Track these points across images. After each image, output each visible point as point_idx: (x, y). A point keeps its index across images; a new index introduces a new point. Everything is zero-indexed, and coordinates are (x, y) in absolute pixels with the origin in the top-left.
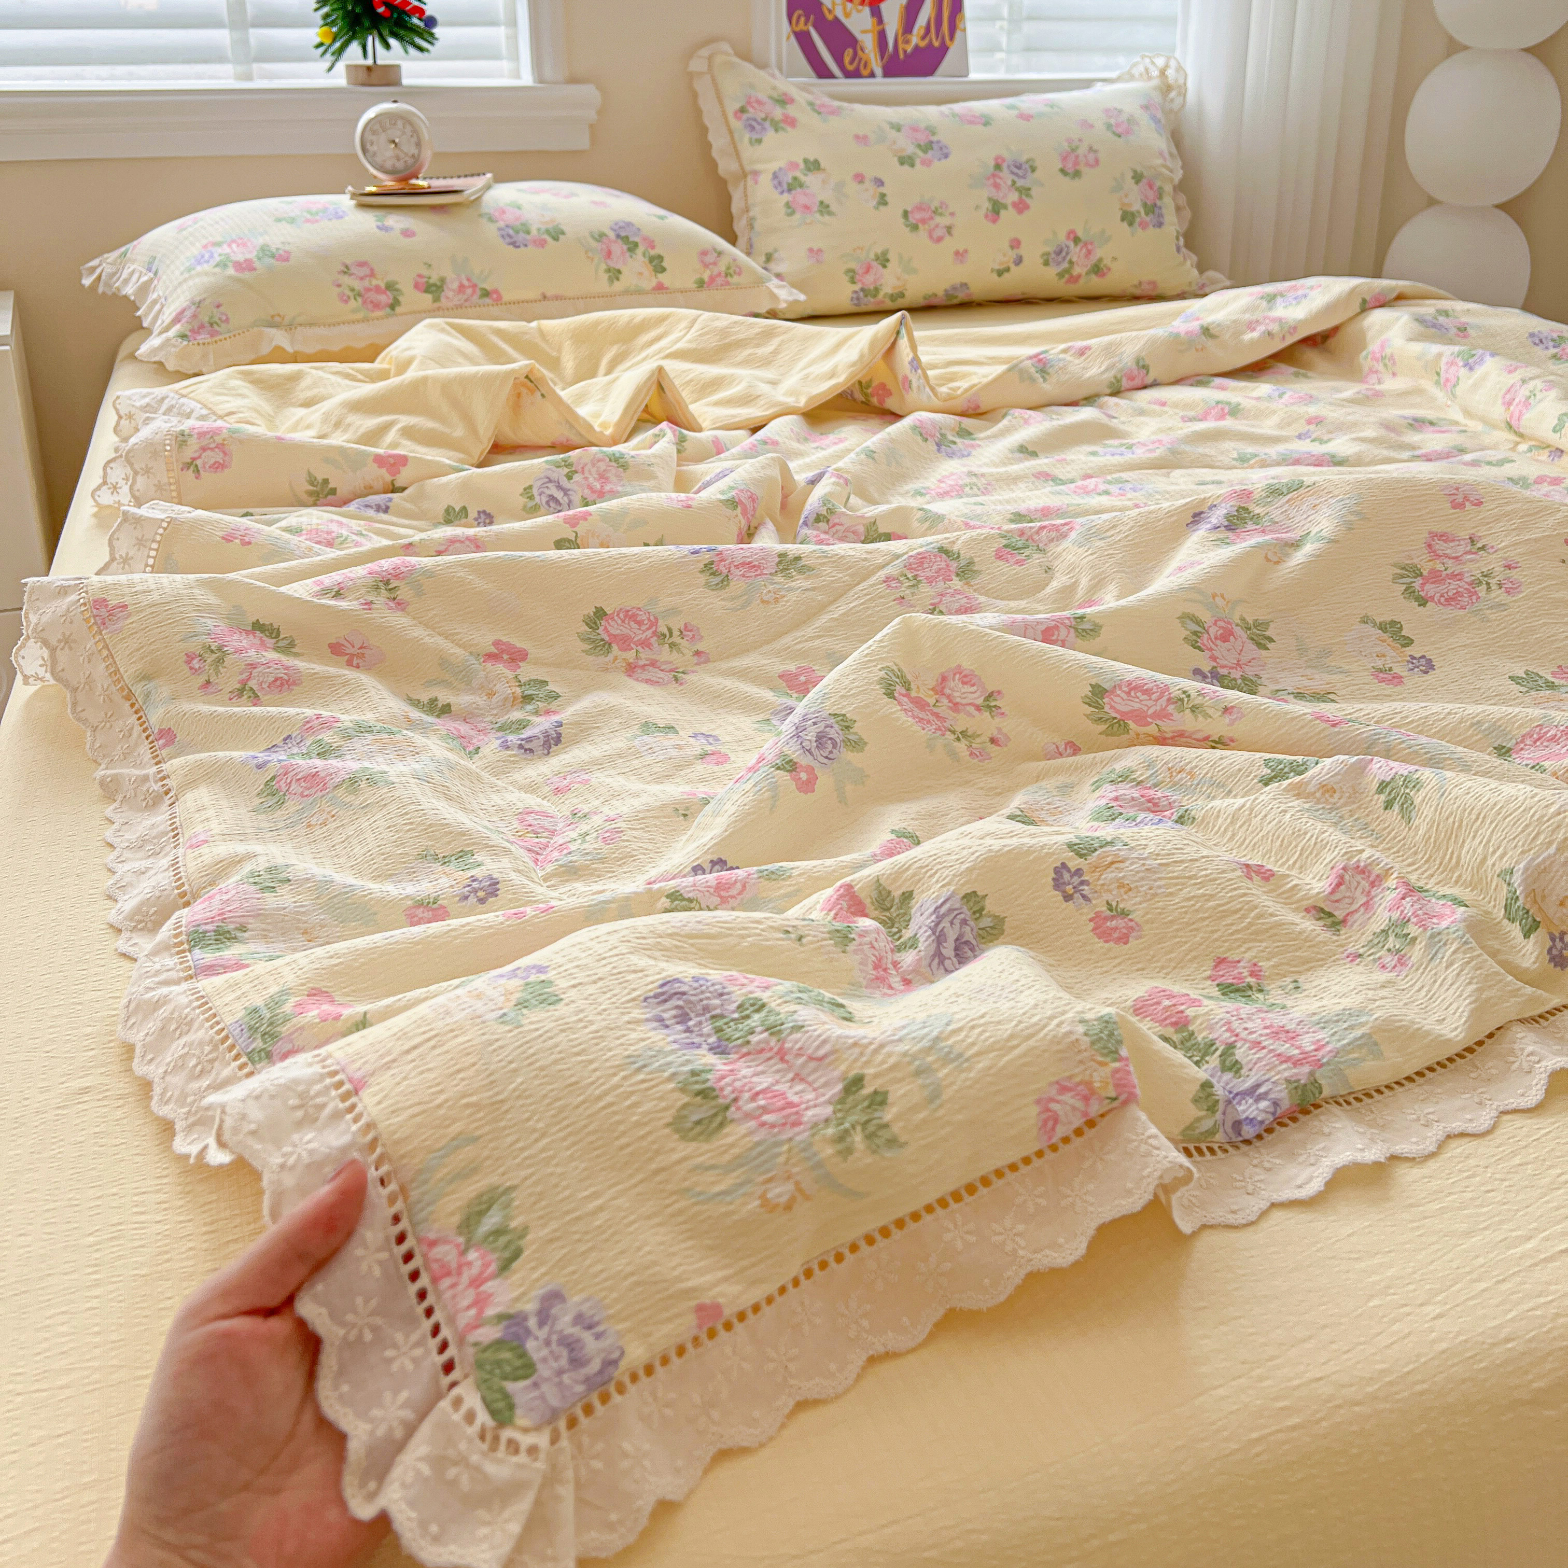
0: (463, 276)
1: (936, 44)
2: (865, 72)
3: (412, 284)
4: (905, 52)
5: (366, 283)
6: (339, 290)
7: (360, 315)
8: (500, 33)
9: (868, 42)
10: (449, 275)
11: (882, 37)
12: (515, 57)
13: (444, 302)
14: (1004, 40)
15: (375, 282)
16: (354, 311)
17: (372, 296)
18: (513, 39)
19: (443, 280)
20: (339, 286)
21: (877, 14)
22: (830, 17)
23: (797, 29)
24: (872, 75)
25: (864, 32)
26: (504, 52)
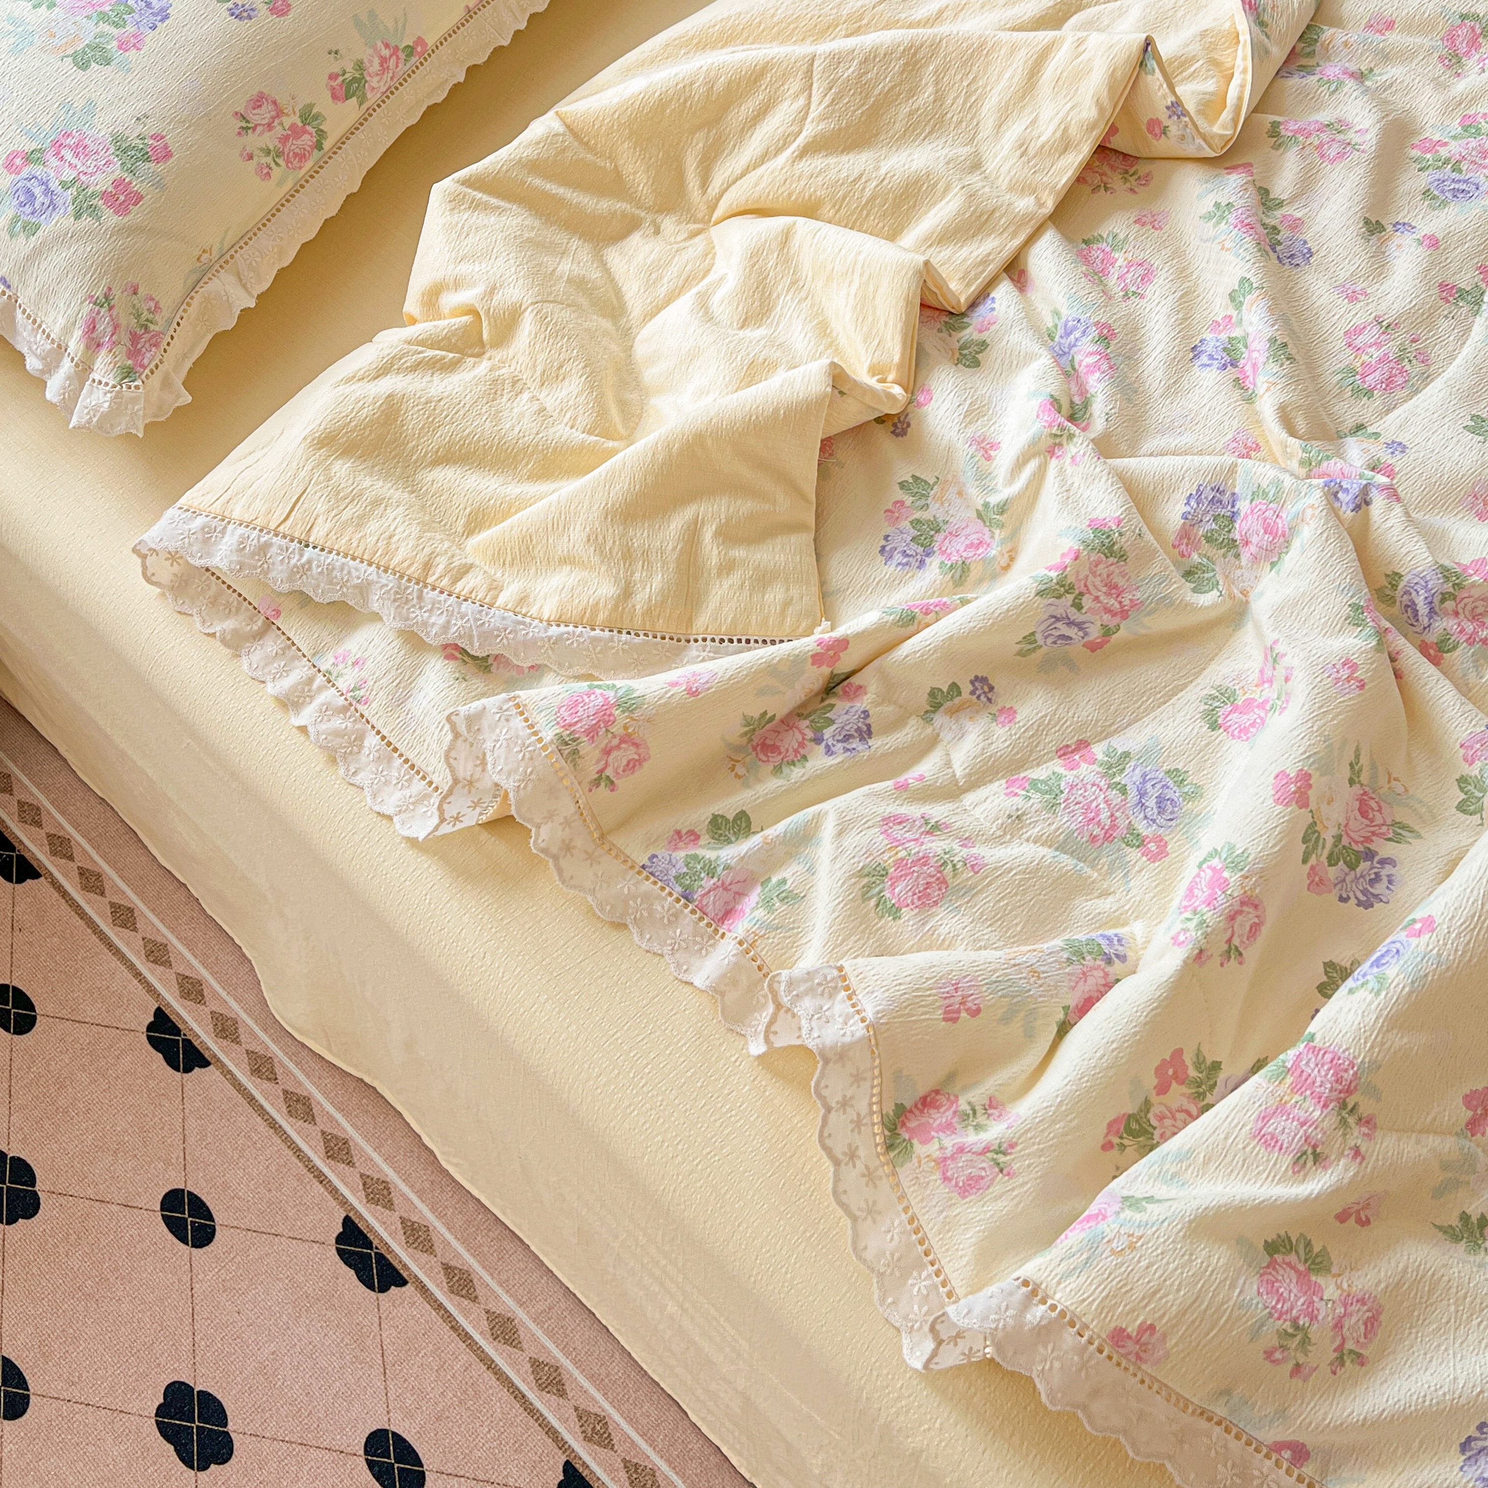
0: (379, 44)
3: (328, 94)
5: (278, 131)
6: (253, 164)
7: (288, 185)
10: (364, 53)
13: (372, 98)
15: (287, 121)
16: (280, 183)
17: (294, 145)
19: (360, 66)
20: (250, 157)
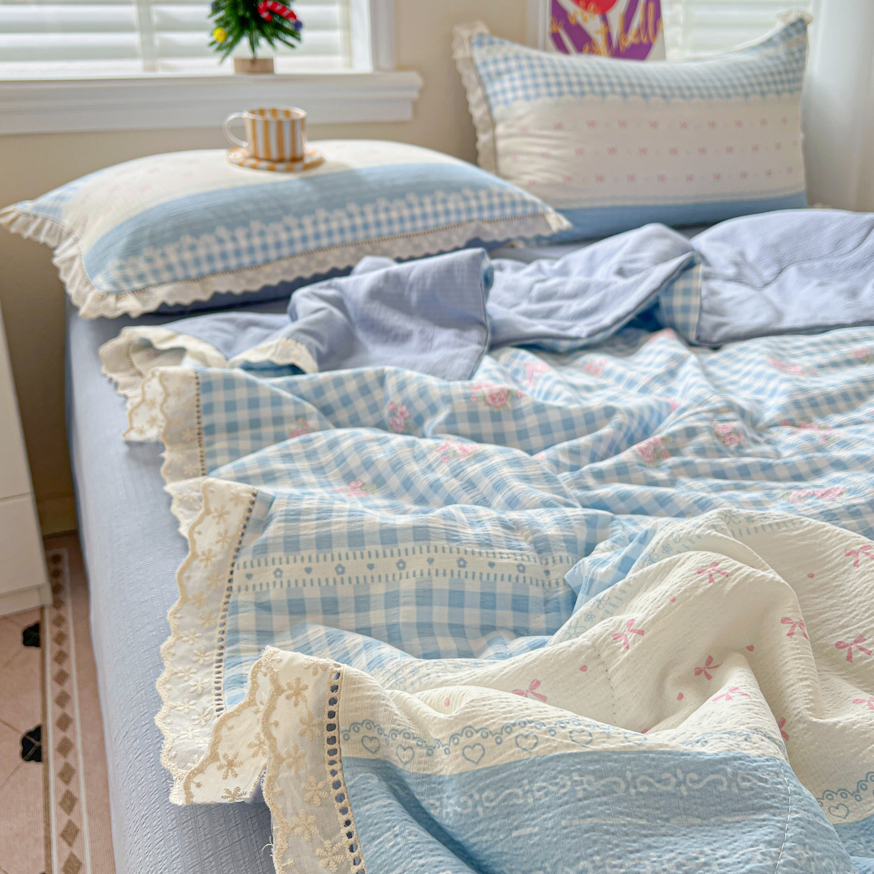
1: (645, 40)
4: (624, 46)
9: (600, 40)
11: (608, 35)
18: (348, 38)
21: (605, 20)
22: (573, 22)
25: (597, 32)
26: (341, 48)
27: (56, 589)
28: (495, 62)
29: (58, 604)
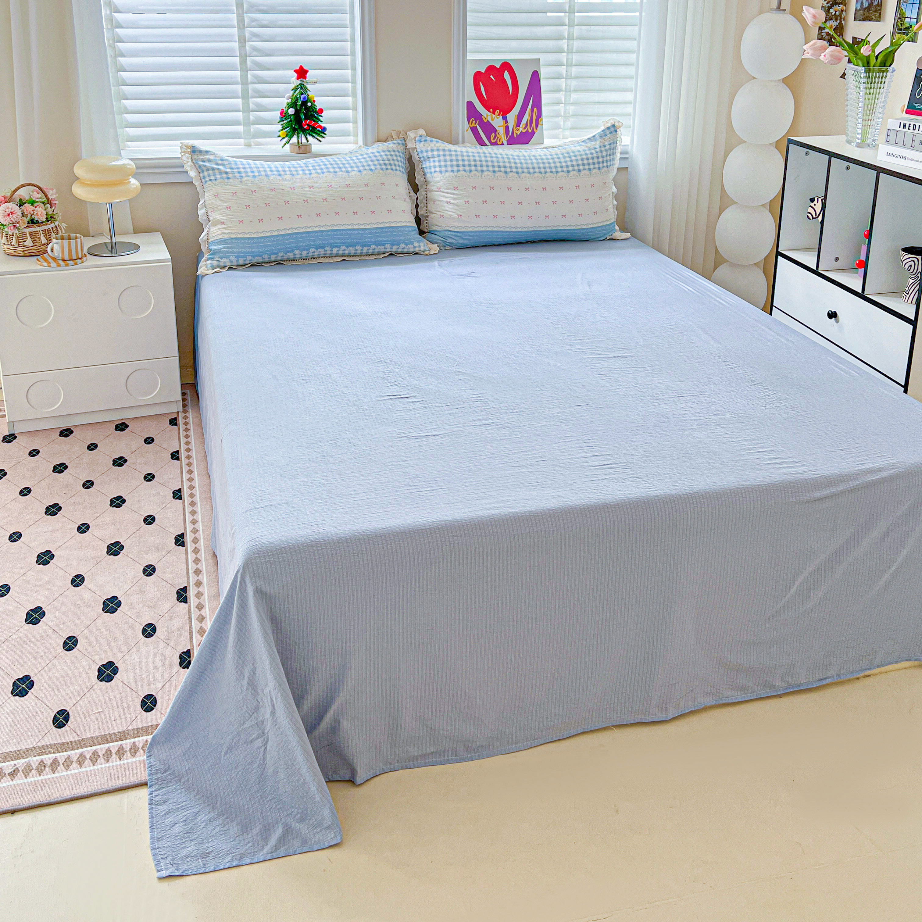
1: (530, 131)
2: (499, 143)
4: (517, 134)
8: (350, 126)
9: (501, 131)
11: (507, 128)
12: (356, 135)
14: (562, 123)
18: (356, 128)
21: (505, 119)
22: (485, 121)
23: (472, 126)
24: (503, 144)
25: (499, 126)
26: (352, 134)
27: (184, 406)
28: (427, 151)
29: (185, 411)
